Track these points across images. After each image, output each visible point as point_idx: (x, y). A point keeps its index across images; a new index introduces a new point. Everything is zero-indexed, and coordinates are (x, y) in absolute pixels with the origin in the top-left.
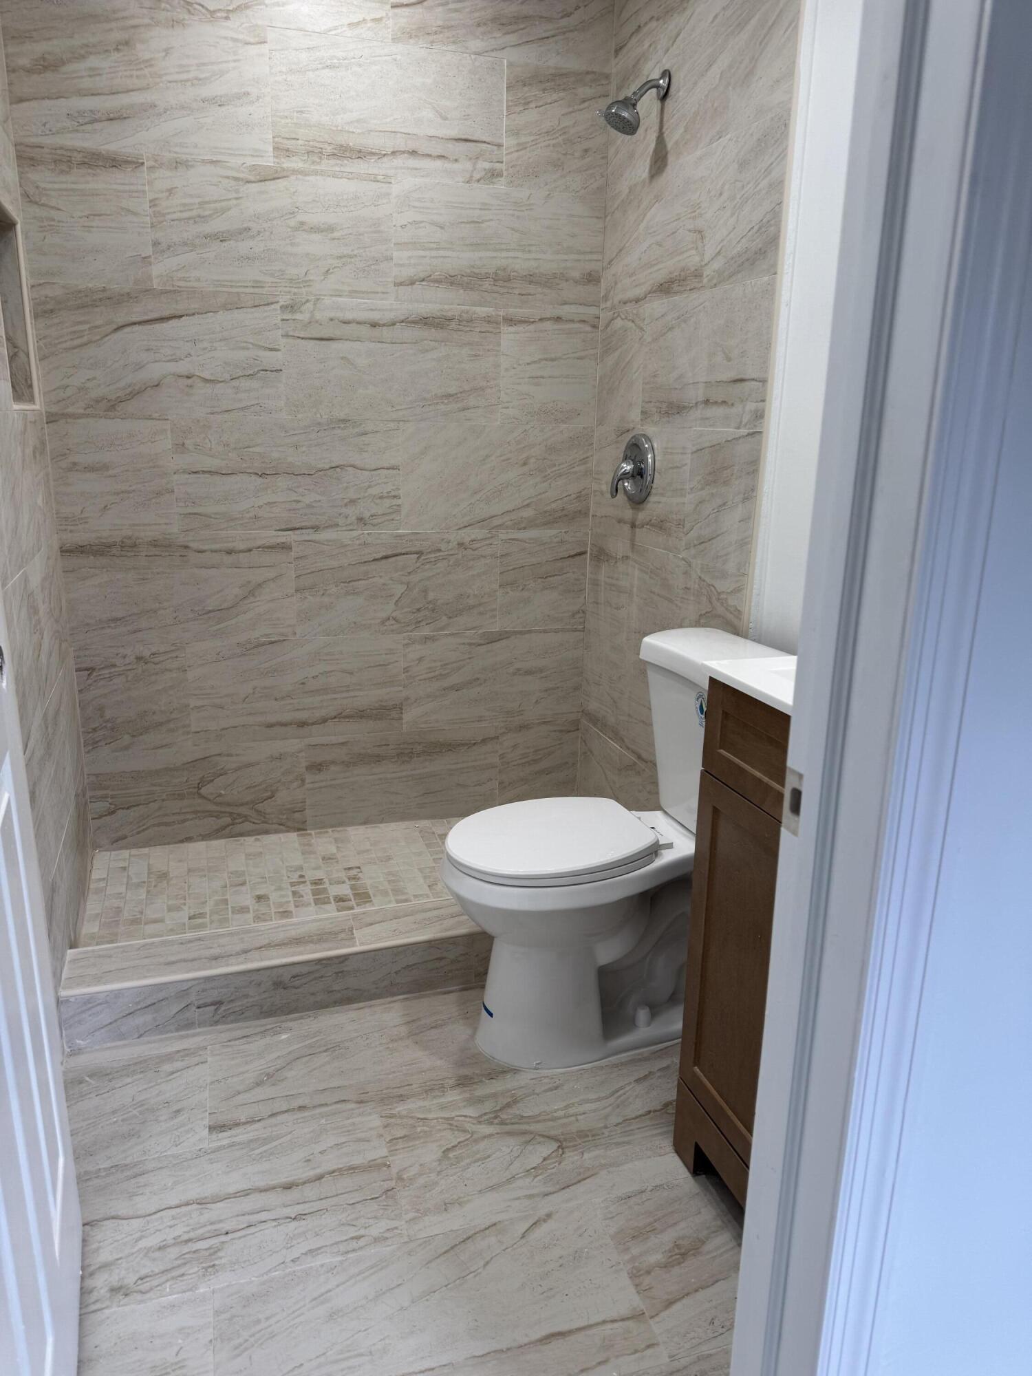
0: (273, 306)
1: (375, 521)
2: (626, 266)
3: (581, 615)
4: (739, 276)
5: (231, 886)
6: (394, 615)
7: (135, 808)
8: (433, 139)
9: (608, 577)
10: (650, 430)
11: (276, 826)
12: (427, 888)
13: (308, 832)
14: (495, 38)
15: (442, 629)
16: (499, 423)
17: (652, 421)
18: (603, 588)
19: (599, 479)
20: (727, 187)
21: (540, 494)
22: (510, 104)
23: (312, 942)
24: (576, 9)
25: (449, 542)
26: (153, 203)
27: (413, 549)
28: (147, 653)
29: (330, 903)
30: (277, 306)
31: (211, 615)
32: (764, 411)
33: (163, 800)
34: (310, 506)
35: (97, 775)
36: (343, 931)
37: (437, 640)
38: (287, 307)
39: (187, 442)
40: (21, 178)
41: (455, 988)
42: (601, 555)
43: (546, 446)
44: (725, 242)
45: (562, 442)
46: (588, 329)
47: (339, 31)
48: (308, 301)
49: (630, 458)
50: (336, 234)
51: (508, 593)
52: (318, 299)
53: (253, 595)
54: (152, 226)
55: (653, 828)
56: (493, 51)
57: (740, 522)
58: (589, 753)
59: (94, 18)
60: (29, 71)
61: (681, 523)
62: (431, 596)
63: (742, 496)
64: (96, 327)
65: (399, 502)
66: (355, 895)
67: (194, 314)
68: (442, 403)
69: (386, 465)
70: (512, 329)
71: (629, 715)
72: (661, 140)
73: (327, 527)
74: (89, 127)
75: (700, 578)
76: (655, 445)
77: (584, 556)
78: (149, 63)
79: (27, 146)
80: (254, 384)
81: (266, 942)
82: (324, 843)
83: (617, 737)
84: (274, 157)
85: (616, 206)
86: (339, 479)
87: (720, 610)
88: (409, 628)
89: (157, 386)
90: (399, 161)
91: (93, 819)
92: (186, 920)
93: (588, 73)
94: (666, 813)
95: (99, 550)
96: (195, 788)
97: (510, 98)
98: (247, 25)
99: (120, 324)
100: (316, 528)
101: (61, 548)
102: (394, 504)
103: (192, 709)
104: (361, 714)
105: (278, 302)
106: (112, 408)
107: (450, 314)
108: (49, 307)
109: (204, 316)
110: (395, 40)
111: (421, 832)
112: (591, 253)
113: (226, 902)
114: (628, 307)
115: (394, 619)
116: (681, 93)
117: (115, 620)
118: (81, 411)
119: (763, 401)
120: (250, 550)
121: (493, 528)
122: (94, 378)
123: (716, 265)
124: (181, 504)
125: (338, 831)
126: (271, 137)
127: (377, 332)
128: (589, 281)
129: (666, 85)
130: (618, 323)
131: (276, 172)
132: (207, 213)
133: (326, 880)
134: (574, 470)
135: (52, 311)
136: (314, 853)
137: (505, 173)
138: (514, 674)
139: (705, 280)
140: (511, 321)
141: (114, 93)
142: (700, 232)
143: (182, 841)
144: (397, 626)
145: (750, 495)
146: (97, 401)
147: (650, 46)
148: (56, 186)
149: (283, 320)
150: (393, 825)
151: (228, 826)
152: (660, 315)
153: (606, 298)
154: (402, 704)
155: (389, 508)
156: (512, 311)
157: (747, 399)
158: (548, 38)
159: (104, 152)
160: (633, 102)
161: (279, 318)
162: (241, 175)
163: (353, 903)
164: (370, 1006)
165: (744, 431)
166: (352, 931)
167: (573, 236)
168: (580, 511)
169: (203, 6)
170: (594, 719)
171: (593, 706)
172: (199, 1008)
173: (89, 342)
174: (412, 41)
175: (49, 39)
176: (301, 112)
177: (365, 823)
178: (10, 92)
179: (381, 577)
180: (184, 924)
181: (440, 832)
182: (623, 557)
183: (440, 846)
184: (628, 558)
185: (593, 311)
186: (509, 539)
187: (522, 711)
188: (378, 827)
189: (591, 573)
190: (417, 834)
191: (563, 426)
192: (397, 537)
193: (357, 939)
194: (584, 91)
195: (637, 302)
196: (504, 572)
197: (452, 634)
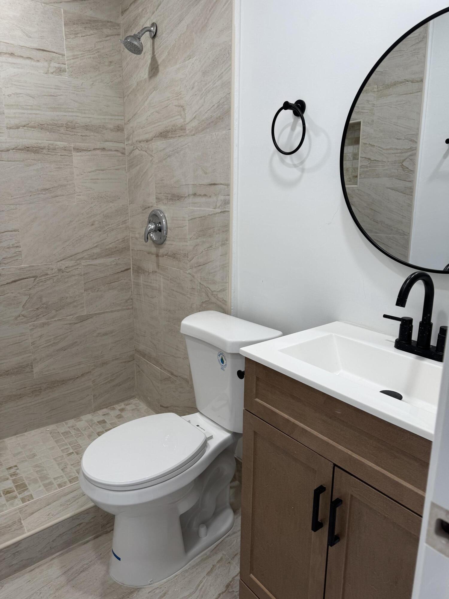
1: (5, 262)
2: (139, 123)
3: (130, 301)
4: (208, 130)
6: (23, 313)
8: (23, 47)
9: (145, 282)
10: (162, 207)
12: (61, 472)
15: (53, 317)
16: (76, 204)
17: (163, 203)
18: (142, 287)
19: (134, 231)
20: (196, 84)
21: (102, 240)
22: (67, 33)
25: (52, 270)
27: (31, 275)
32: (229, 200)
36: (14, 523)
37: (51, 324)
41: (90, 537)
42: (139, 270)
43: (103, 215)
44: (198, 112)
45: (112, 213)
46: (120, 154)
49: (152, 222)
55: (198, 426)
57: (221, 256)
58: (141, 372)
61: (186, 255)
62: (44, 300)
63: (220, 243)
65: (20, 249)
66: (16, 487)
68: (42, 193)
69: (10, 229)
70: (78, 154)
71: (165, 353)
72: (154, 59)
75: (200, 283)
76: (166, 215)
77: (129, 271)
83: (157, 363)
85: (129, 92)
87: (213, 300)
88: (33, 320)
90: (3, 58)
93: (108, 22)
94: (201, 413)
97: (67, 30)
102: (17, 251)
104: (7, 373)
107: (42, 145)
111: (51, 433)
112: (118, 115)
114: (143, 144)
115: (23, 316)
116: (164, 35)
119: (229, 195)
121: (78, 260)
123: (195, 124)
128: (118, 130)
129: (155, 31)
130: (137, 152)
134: (119, 227)
137: (67, 70)
138: (97, 336)
139: (188, 132)
140: (77, 150)
142: (182, 107)
144: (25, 319)
145: (226, 242)
147: (143, 10)
150: (33, 432)
152: (162, 149)
153: (128, 139)
154: (32, 363)
155: (14, 253)
156: (78, 144)
157: (219, 194)
160: (138, 37)
163: (16, 493)
164: (38, 567)
165: (218, 210)
166: (20, 522)
167: (108, 106)
168: (125, 248)
170: (144, 355)
171: (141, 347)
177: (15, 435)
179: (12, 293)
181: (62, 431)
182: (153, 272)
183: (64, 441)
184: (156, 272)
185: (121, 145)
186: (88, 265)
187: (103, 355)
188: (24, 435)
189: (134, 279)
190: (49, 435)
191: (111, 204)
192: (20, 269)
193: (25, 528)
194: (107, 31)
195: (147, 142)
196: (86, 283)
197: (59, 320)
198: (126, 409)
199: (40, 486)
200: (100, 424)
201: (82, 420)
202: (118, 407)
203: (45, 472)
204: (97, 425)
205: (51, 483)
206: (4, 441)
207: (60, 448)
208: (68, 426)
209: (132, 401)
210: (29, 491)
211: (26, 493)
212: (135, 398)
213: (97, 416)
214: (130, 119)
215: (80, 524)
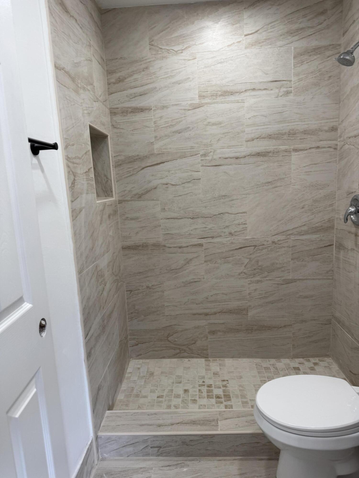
0: (198, 155)
1: (236, 234)
2: (350, 122)
3: (331, 272)
5: (176, 383)
6: (244, 271)
7: (145, 344)
8: (262, 83)
9: (344, 257)
11: (197, 355)
13: (209, 359)
14: (288, 39)
15: (265, 277)
16: (291, 192)
18: (341, 261)
19: (339, 213)
21: (310, 220)
22: (295, 64)
23: (199, 424)
24: (324, 21)
25: (268, 241)
26: (155, 123)
27: (252, 245)
28: (150, 285)
29: (213, 398)
30: (199, 155)
31: (173, 271)
33: (155, 341)
34: (210, 229)
35: (132, 330)
36: (214, 420)
37: (263, 282)
38: (203, 155)
39: (166, 208)
40: (111, 120)
41: (265, 458)
42: (340, 247)
43: (313, 200)
45: (321, 198)
46: (332, 150)
47: (224, 49)
48: (211, 152)
49: (354, 205)
50: (222, 125)
51: (295, 262)
52: (215, 151)
53: (188, 263)
54: (155, 131)
56: (287, 44)
58: (336, 336)
59: (136, 61)
60: (114, 83)
62: (260, 263)
64: (135, 169)
65: (246, 226)
66: (224, 395)
67: (169, 161)
68: (266, 185)
69: (241, 212)
70: (296, 153)
71: (356, 324)
73: (217, 237)
74: (133, 99)
77: (332, 246)
78: (154, 73)
79: (113, 109)
80: (190, 185)
81: (181, 420)
82: (215, 366)
83: (349, 332)
84: (199, 99)
85: (344, 97)
86: (222, 218)
88: (251, 277)
89: (155, 188)
90: (247, 94)
91: (130, 347)
92: (156, 398)
93: (330, 45)
95: (135, 248)
96: (166, 337)
97: (295, 62)
98: (189, 53)
99: (143, 167)
100: (213, 237)
101: (122, 247)
102: (244, 227)
103: (166, 307)
104: (230, 312)
105: (199, 153)
106: (140, 197)
107: (269, 150)
108: (119, 163)
109: (172, 161)
110: (246, 48)
111: (256, 365)
112: (333, 118)
113: (172, 390)
114: (351, 140)
115: (244, 273)
117: (140, 273)
118: (130, 199)
120: (188, 247)
121: (288, 235)
122: (134, 187)
124: (163, 230)
125: (221, 360)
126: (197, 92)
127: (238, 161)
128: (332, 130)
130: (347, 146)
131: (199, 105)
132: (174, 123)
133: (213, 386)
134: (327, 209)
135: (121, 165)
136: (210, 370)
137: (293, 92)
138: (299, 298)
140: (296, 150)
141: (142, 86)
143: (161, 358)
144: (245, 276)
146: (135, 195)
148: (122, 121)
149: (201, 160)
150: (244, 360)
151: (178, 353)
153: (340, 137)
154: (247, 308)
155: (242, 228)
156: (297, 146)
158: (311, 35)
159: (138, 107)
160: (351, 51)
161: (200, 159)
162: (187, 108)
163: (223, 400)
164: (224, 460)
166: (217, 421)
167: (324, 113)
168: (330, 227)
169: (173, 50)
171: (337, 314)
172: (151, 448)
173: (133, 174)
174: (253, 47)
175: (121, 71)
176: (209, 81)
177: (232, 357)
178: (108, 91)
179: (238, 256)
180: (155, 400)
181: (265, 366)
182: (351, 249)
183: (264, 374)
184: (354, 249)
185: (334, 142)
186: (296, 240)
187: (303, 314)
188: (238, 360)
189: (336, 254)
190: (254, 366)
191: (321, 191)
192: (245, 240)
193: (219, 427)
194: (328, 53)
195: (355, 137)
196: (293, 253)
197: (270, 280)
198: (319, 364)
199: (239, 402)
200: (295, 370)
201: (282, 362)
202: (313, 360)
203: (245, 392)
204: (292, 369)
205: (247, 403)
206: (224, 360)
207: (260, 378)
208: (270, 363)
209: (326, 359)
210: (231, 402)
211: (229, 403)
212: (329, 357)
213: (294, 362)
214: (343, 120)
215: (258, 443)
